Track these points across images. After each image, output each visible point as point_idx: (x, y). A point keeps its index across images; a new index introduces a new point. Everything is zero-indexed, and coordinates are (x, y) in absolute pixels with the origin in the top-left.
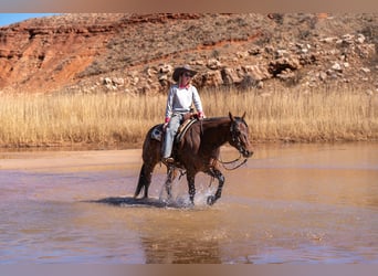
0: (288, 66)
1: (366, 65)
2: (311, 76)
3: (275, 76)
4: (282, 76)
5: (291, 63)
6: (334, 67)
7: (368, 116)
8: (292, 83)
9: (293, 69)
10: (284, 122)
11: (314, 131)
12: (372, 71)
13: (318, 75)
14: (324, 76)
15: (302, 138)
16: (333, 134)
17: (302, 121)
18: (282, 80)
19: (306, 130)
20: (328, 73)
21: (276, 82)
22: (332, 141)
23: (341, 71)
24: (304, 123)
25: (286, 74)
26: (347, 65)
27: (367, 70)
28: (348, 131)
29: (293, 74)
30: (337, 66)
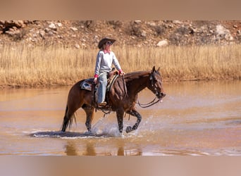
0: (15, 25)
1: (74, 25)
2: (33, 33)
3: (4, 33)
4: (10, 33)
5: (17, 23)
6: (50, 26)
7: (76, 66)
8: (18, 38)
9: (19, 27)
10: (12, 72)
11: (36, 79)
12: (79, 30)
13: (38, 32)
14: (43, 33)
15: (25, 84)
16: (49, 81)
17: (26, 71)
18: (10, 36)
19: (29, 78)
20: (46, 31)
21: (5, 37)
22: (49, 86)
23: (55, 30)
24: (27, 72)
25: (14, 31)
26: (60, 24)
27: (75, 29)
28: (60, 78)
29: (18, 31)
30: (52, 25)
